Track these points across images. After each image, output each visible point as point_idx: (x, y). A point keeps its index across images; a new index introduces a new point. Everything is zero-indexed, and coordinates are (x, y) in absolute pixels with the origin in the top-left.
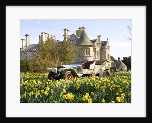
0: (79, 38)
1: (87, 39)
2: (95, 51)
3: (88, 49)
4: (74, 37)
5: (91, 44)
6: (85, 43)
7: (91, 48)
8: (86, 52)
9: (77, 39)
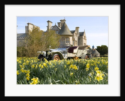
0: (60, 29)
1: (67, 30)
2: (74, 40)
3: (68, 39)
4: (56, 28)
5: (71, 34)
6: (66, 33)
7: (71, 38)
8: (67, 41)
9: (59, 30)
